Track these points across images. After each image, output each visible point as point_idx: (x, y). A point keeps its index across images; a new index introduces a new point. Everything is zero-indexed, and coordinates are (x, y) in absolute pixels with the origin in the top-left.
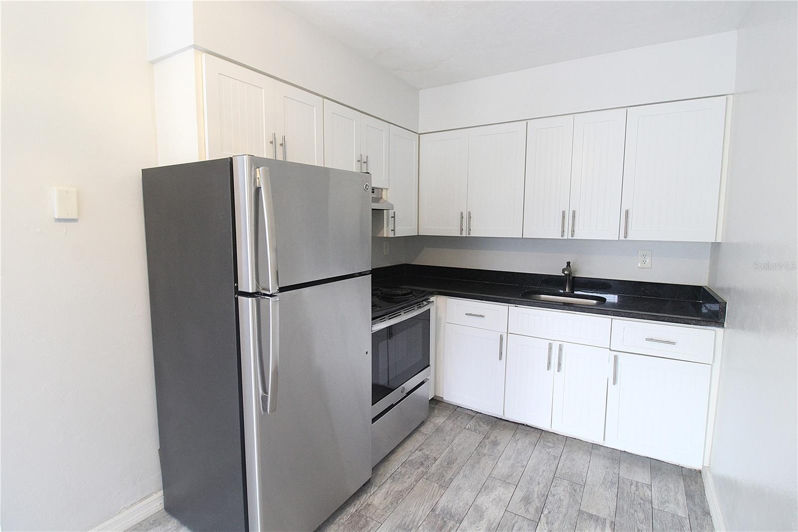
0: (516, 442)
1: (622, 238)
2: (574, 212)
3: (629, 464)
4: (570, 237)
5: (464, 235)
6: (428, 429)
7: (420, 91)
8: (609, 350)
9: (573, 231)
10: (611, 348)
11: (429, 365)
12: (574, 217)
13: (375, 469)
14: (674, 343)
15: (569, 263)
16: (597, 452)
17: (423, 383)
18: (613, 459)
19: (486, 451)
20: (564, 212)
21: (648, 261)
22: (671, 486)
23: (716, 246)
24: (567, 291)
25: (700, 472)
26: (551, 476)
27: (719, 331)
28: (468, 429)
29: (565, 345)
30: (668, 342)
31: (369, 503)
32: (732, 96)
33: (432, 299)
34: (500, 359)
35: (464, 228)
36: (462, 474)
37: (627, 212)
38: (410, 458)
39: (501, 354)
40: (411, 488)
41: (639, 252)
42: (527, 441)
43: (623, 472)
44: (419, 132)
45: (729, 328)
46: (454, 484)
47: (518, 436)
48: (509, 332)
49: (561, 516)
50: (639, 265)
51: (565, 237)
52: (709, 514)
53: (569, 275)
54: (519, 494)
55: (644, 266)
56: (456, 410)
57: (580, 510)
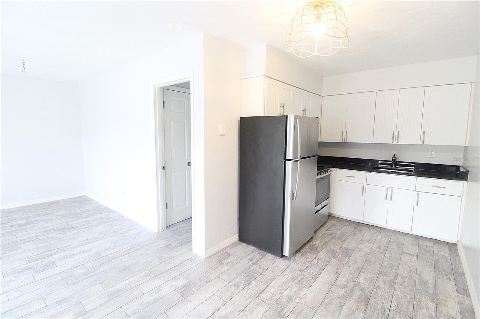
0: (370, 230)
1: (421, 143)
2: (399, 132)
3: (423, 240)
4: (396, 143)
5: (343, 142)
6: (328, 224)
7: (324, 77)
8: (415, 191)
9: (398, 140)
10: (416, 190)
11: (329, 198)
12: (398, 134)
13: (315, 232)
14: (445, 188)
15: (394, 155)
16: (407, 235)
17: (326, 205)
18: (415, 238)
19: (357, 232)
20: (394, 132)
21: (433, 154)
22: (443, 248)
23: (466, 147)
24: (393, 167)
25: (456, 244)
26: (388, 241)
27: (465, 182)
28: (347, 225)
29: (394, 190)
30: (442, 187)
31: (315, 244)
32: (474, 83)
33: (331, 169)
34: (363, 195)
35: (344, 139)
36: (349, 239)
37: (424, 132)
38: (325, 233)
39: (363, 193)
40: (329, 241)
41: (429, 150)
42: (375, 230)
43: (420, 242)
44: (322, 96)
45: (469, 181)
46: (347, 241)
47: (370, 229)
48: (367, 184)
49: (395, 253)
50: (429, 156)
51: (394, 143)
52: (459, 256)
53: (395, 160)
54: (375, 246)
55: (432, 156)
56: (339, 219)
57: (402, 252)
